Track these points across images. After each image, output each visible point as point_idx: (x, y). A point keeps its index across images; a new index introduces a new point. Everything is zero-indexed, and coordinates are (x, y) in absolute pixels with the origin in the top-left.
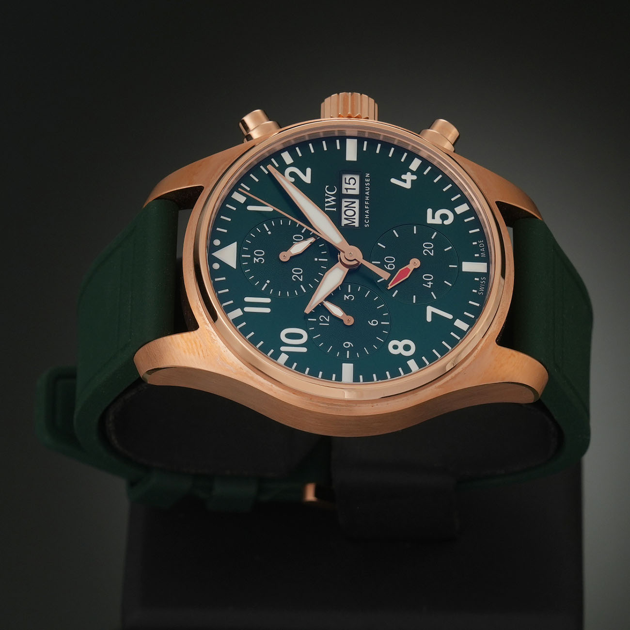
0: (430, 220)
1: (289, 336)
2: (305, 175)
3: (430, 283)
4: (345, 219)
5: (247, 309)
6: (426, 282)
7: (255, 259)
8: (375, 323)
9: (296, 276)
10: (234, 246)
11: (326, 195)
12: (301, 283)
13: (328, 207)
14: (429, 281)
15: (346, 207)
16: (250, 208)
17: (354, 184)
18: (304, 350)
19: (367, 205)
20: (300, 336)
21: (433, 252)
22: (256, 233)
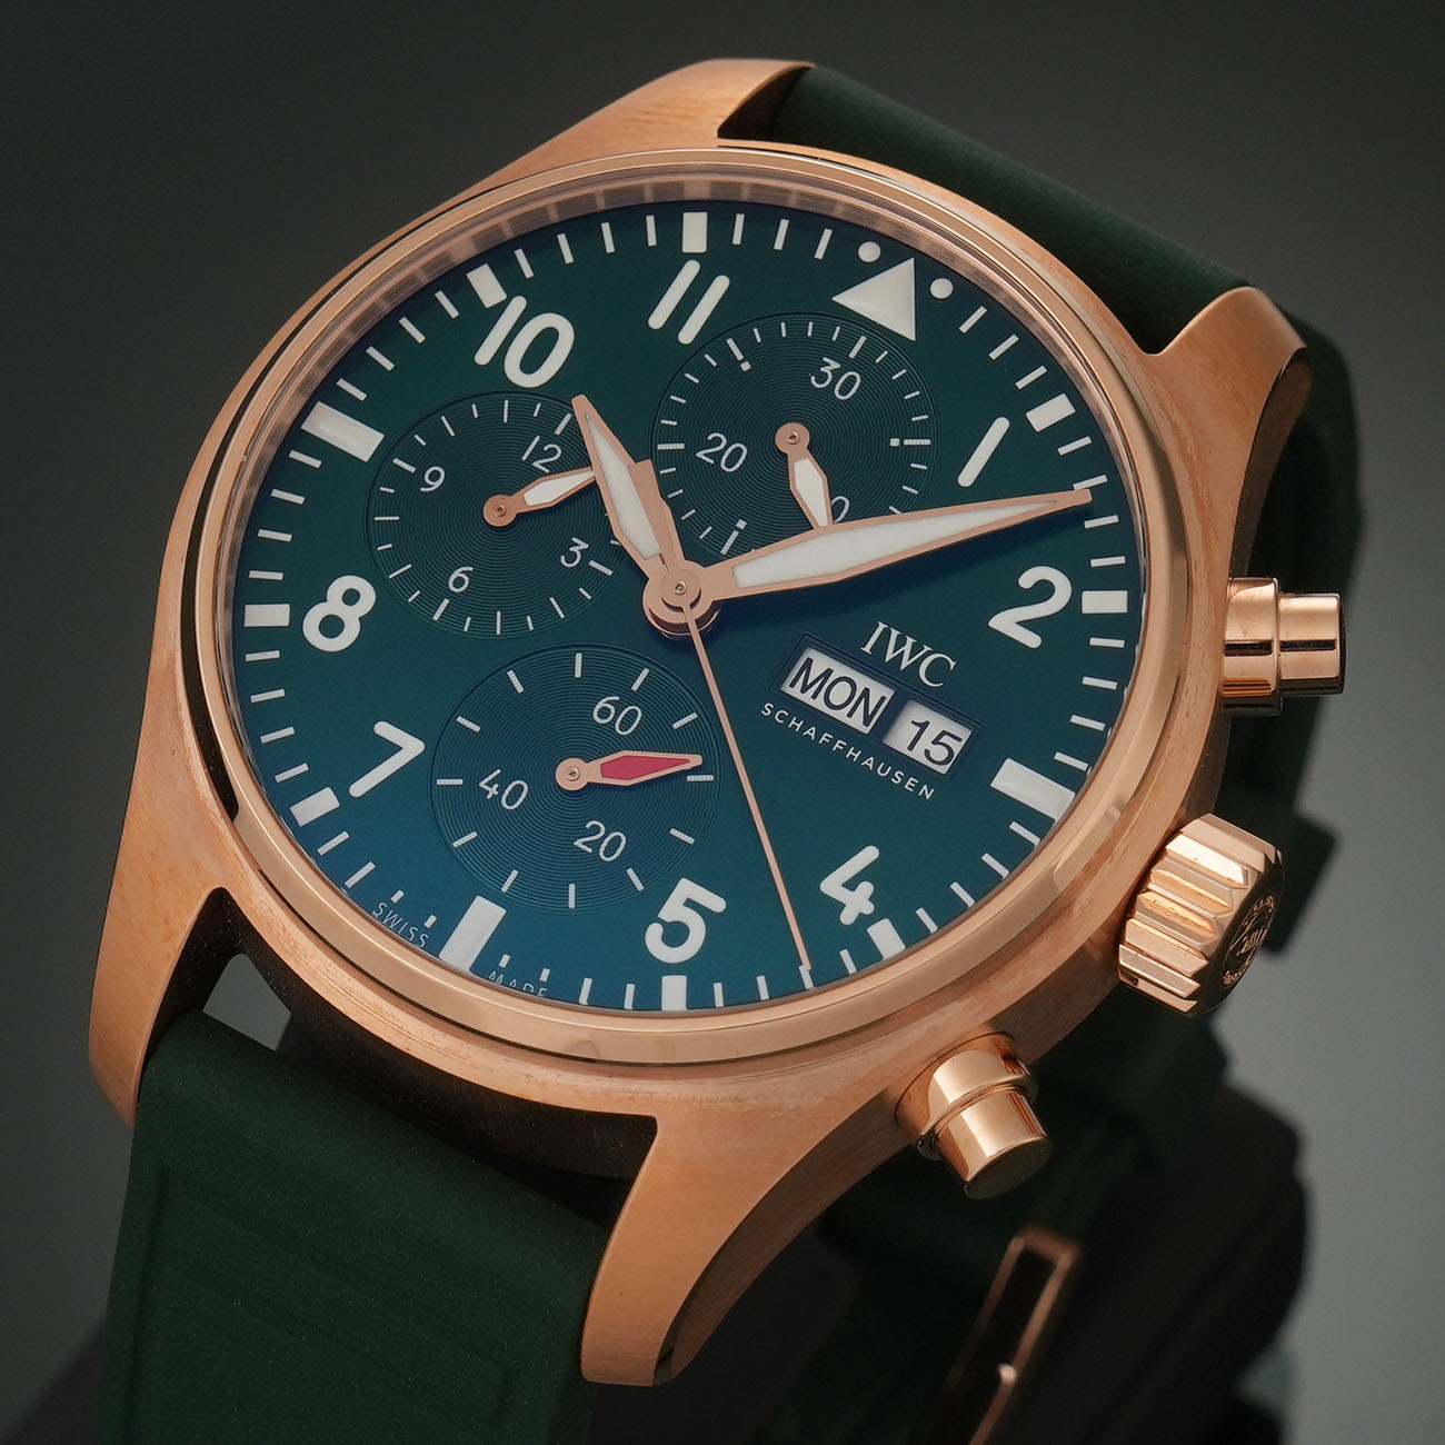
0: (686, 888)
1: (548, 339)
2: (1024, 624)
3: (493, 791)
4: (829, 672)
5: (691, 270)
6: (502, 782)
7: (835, 365)
8: (459, 582)
9: (722, 447)
10: (903, 324)
11: (927, 649)
12: (693, 448)
13: (886, 635)
14: (501, 790)
15: (866, 692)
16: (1000, 426)
17: (927, 753)
18: (483, 356)
19: (833, 742)
20: (531, 363)
21: (584, 847)
22: (915, 404)
